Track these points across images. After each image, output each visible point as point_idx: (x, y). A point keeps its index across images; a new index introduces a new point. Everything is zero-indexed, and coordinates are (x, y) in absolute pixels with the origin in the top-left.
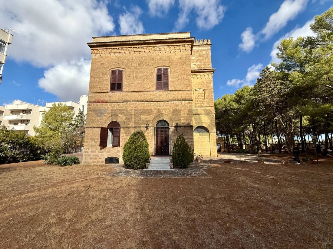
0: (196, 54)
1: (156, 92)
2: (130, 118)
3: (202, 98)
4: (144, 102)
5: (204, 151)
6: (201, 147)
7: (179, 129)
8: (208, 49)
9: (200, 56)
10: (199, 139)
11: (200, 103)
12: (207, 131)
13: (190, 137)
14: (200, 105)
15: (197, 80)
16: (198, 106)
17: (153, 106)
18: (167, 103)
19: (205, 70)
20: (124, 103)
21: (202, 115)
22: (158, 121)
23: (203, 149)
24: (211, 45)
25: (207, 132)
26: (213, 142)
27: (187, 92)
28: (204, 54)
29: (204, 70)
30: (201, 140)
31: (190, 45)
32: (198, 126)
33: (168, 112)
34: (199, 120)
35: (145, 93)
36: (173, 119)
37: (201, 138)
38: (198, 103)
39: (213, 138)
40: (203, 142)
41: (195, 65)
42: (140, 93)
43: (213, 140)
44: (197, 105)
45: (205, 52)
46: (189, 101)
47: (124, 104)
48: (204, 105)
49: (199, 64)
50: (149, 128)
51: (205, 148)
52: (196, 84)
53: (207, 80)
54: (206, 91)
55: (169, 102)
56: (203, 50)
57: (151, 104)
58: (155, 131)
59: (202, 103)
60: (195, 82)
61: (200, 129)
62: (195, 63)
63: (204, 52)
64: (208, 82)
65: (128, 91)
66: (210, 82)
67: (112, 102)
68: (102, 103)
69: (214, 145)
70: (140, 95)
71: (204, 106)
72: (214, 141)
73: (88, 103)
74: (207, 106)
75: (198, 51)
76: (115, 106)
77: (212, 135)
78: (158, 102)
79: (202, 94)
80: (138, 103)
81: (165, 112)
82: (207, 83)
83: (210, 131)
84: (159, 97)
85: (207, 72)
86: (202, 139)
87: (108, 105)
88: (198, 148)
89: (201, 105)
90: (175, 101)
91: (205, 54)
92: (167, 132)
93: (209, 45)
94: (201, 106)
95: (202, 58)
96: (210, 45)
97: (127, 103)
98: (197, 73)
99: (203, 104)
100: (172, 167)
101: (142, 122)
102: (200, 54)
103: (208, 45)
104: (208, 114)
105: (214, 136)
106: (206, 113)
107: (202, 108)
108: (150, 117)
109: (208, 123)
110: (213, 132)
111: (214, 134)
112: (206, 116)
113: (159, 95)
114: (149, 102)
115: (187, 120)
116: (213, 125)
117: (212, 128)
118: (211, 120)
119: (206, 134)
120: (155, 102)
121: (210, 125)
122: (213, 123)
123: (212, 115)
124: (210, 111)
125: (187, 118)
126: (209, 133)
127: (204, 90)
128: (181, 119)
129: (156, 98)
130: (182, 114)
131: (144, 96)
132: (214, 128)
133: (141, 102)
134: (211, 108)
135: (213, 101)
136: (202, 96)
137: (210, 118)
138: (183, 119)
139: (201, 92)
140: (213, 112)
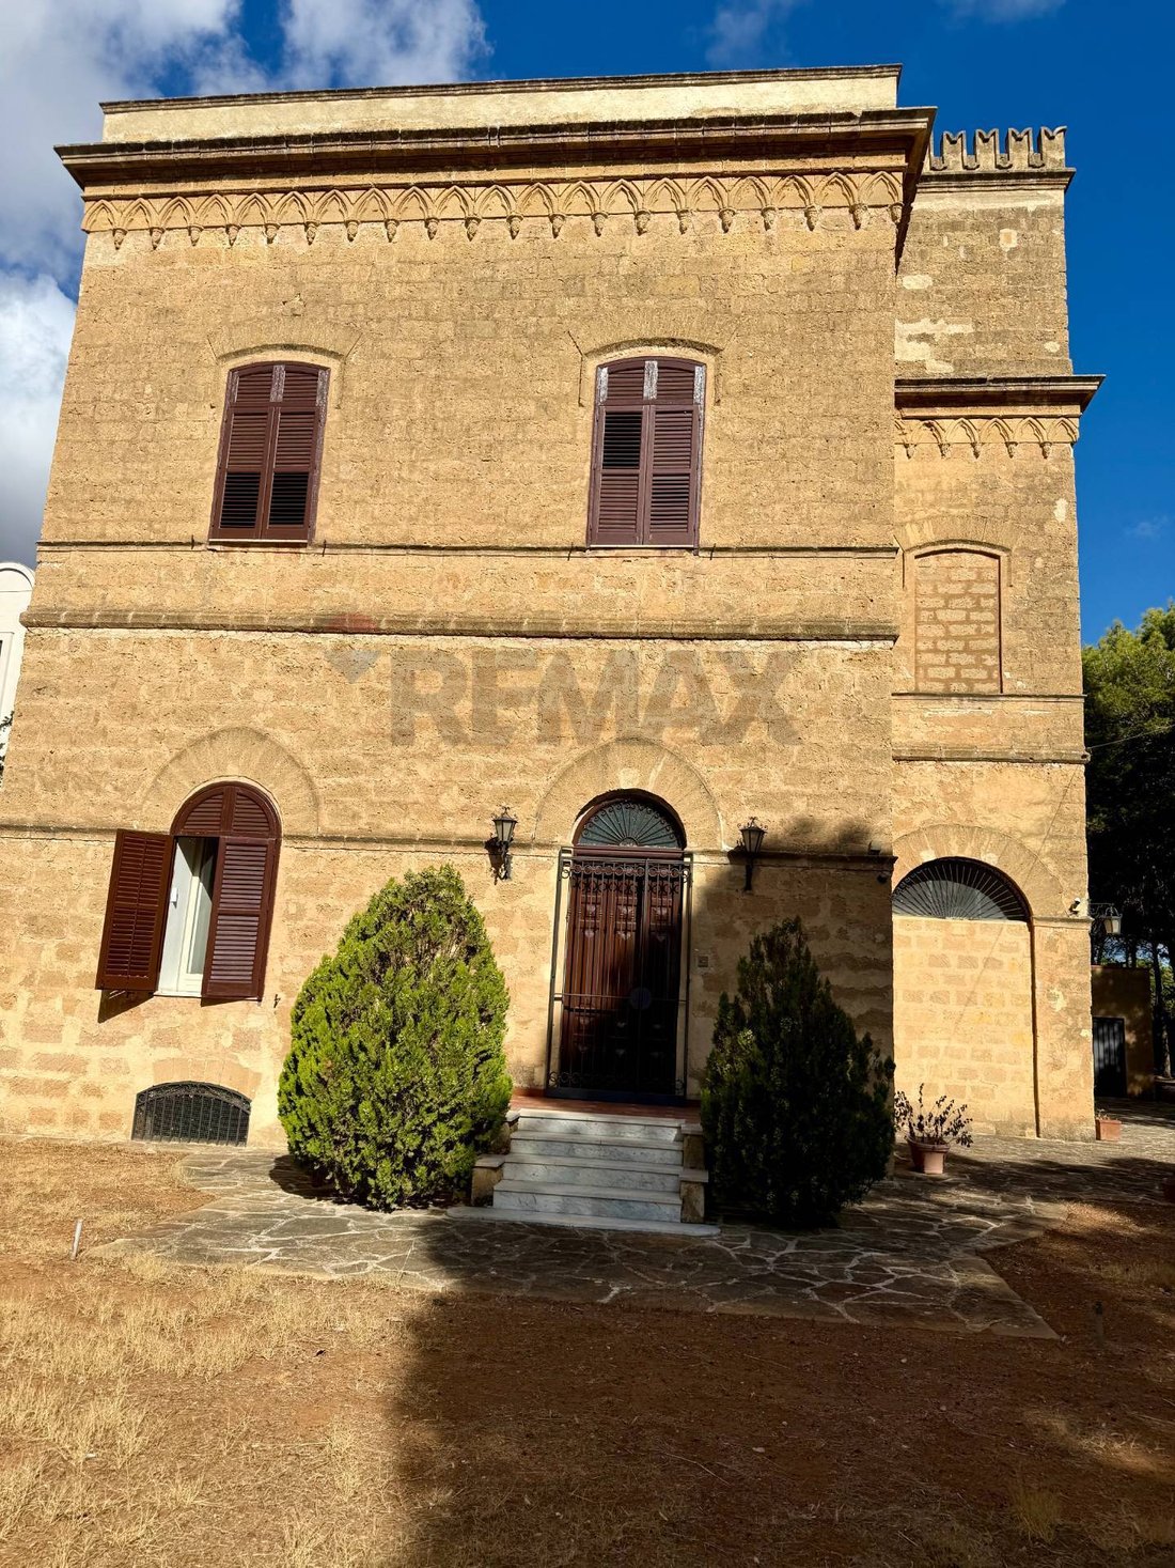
0: (936, 254)
1: (589, 560)
2: (366, 762)
3: (974, 616)
5: (976, 1082)
6: (955, 1045)
7: (765, 872)
8: (1039, 213)
9: (973, 264)
10: (938, 971)
11: (958, 667)
12: (1013, 904)
13: (859, 953)
14: (958, 677)
15: (941, 465)
16: (939, 688)
19: (1012, 388)
20: (320, 638)
21: (976, 766)
22: (594, 802)
23: (975, 1064)
24: (1071, 175)
25: (1012, 916)
26: (1060, 1004)
27: (849, 564)
28: (1006, 246)
29: (1002, 388)
30: (949, 979)
31: (890, 170)
32: (929, 856)
34: (942, 808)
35: (499, 563)
36: (716, 790)
37: (954, 962)
38: (942, 659)
39: (1062, 973)
40: (969, 1000)
41: (924, 338)
42: (456, 563)
43: (1064, 984)
44: (927, 678)
45: (1014, 233)
46: (866, 644)
47: (318, 646)
48: (990, 679)
49: (958, 337)
50: (518, 859)
51: (986, 1055)
52: (930, 497)
53: (1030, 467)
54: (1016, 563)
55: (692, 646)
56: (1001, 220)
58: (566, 883)
59: (970, 659)
60: (923, 484)
61: (954, 887)
62: (924, 326)
63: (1009, 239)
64: (1031, 488)
65: (355, 536)
66: (1055, 488)
67: (225, 627)
68: (144, 633)
69: (1071, 1035)
70: (454, 578)
71: (993, 687)
72: (1073, 1002)
73: (27, 624)
74: (1021, 686)
75: (954, 226)
76: (248, 663)
77: (1051, 945)
78: (603, 644)
79: (975, 589)
80: (437, 642)
82: (1021, 496)
83: (1036, 911)
84: (612, 601)
85: (1029, 398)
86: (968, 973)
87: (190, 647)
88: (923, 1052)
89: (968, 681)
90: (742, 637)
91: (1013, 252)
92: (667, 900)
93: (1051, 175)
94: (963, 688)
95: (989, 281)
96: (1061, 175)
97: (348, 639)
98: (939, 411)
99: (983, 674)
100: (694, 1213)
101: (463, 801)
102: (970, 250)
103: (1040, 175)
104: (1027, 761)
105: (1071, 958)
106: (1012, 754)
107: (978, 705)
108: (530, 764)
109: (1019, 835)
110: (1063, 920)
111: (1069, 938)
112: (1014, 775)
113: (615, 581)
114: (527, 637)
115: (841, 800)
116: (1064, 859)
117: (1055, 879)
118: (1046, 810)
119: (1005, 929)
120: (578, 638)
121: (1044, 860)
122: (1070, 838)
123: (1056, 765)
124: (1042, 737)
125: (843, 783)
126: (1031, 929)
127: (997, 557)
128: (784, 788)
129: (584, 610)
130: (796, 753)
131: (487, 584)
132: (1079, 882)
133: (462, 635)
134: (1051, 705)
135: (1069, 650)
136: (978, 603)
137: (1040, 793)
138: (809, 791)
139: (971, 569)
140: (1069, 744)
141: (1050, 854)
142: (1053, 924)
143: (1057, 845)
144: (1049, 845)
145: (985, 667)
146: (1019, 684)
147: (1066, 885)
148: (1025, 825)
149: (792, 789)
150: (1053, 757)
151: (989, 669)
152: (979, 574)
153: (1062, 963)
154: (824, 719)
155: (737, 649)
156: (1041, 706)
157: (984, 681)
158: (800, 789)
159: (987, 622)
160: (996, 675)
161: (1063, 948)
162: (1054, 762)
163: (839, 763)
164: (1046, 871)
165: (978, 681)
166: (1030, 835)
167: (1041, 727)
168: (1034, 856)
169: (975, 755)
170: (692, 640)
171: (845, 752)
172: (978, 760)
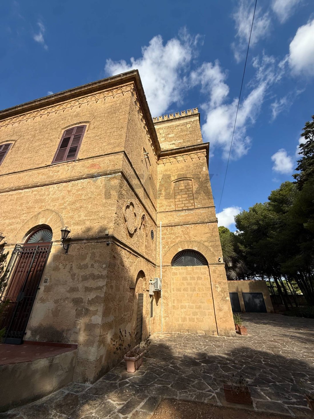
0: (175, 131)
1: (55, 168)
3: (187, 193)
4: (20, 191)
5: (198, 316)
6: (191, 304)
8: (194, 121)
9: (182, 131)
10: (185, 282)
11: (185, 204)
12: (204, 262)
14: (185, 206)
15: (178, 165)
16: (181, 209)
17: (35, 195)
18: (64, 187)
19: (190, 148)
21: (190, 226)
22: (32, 229)
23: (197, 310)
24: (199, 114)
25: (204, 264)
26: (219, 290)
27: (112, 157)
28: (188, 127)
29: (188, 148)
30: (188, 284)
31: (131, 84)
32: (180, 250)
33: (61, 205)
34: (183, 237)
35: (30, 173)
37: (189, 279)
38: (181, 202)
39: (218, 280)
40: (194, 290)
41: (173, 144)
42: (22, 175)
43: (220, 283)
44: (178, 207)
45: (189, 125)
48: (192, 205)
49: (180, 143)
51: (200, 307)
52: (176, 171)
53: (197, 162)
54: (195, 180)
55: (69, 183)
56: (187, 123)
57: (33, 191)
58: (15, 256)
59: (187, 202)
60: (174, 169)
61: (189, 258)
62: (174, 142)
63: (189, 126)
64: (197, 166)
65: (4, 172)
66: (202, 165)
69: (224, 299)
70: (20, 178)
71: (193, 207)
72: (223, 288)
75: (178, 126)
77: (214, 272)
78: (48, 187)
79: (187, 187)
80: (11, 193)
81: (54, 206)
82: (195, 168)
83: (209, 262)
84: (53, 176)
85: (194, 149)
86: (193, 282)
88: (182, 307)
89: (187, 207)
90: (82, 179)
91: (189, 128)
93: (195, 114)
94: (186, 208)
95: (186, 133)
96: (197, 114)
98: (177, 155)
99: (191, 205)
102: (181, 129)
103: (193, 115)
104: (202, 223)
105: (220, 275)
106: (199, 222)
107: (190, 211)
108: (19, 221)
109: (203, 242)
110: (216, 264)
111: (219, 269)
112: (199, 226)
113: (55, 171)
114: (31, 188)
115: (100, 219)
116: (215, 247)
117: (213, 253)
118: (209, 235)
119: (202, 268)
120: (42, 186)
121: (210, 248)
122: (216, 241)
123: (210, 223)
124: (206, 217)
125: (101, 214)
126: (209, 267)
127: (191, 180)
128: (84, 218)
129: (46, 179)
130: (90, 207)
131: (27, 177)
132: (220, 253)
133: (16, 190)
134: (207, 209)
135: (210, 197)
136: (188, 190)
137: (207, 230)
138: (91, 218)
139: (186, 183)
140: (212, 218)
141: (211, 246)
142: (214, 265)
143: (213, 244)
144: (210, 244)
145: (191, 203)
146: (199, 206)
147: (216, 254)
148: (204, 239)
149: (86, 218)
150: (209, 221)
151: (192, 204)
152: (188, 184)
153: (218, 277)
154: (99, 196)
155: (80, 182)
156: (204, 210)
157: (191, 206)
158: (88, 218)
159: (190, 194)
160: (193, 204)
161: (217, 272)
162: (209, 222)
163: (101, 208)
164: (210, 251)
165: (189, 206)
166: (205, 241)
167: (205, 215)
168: (207, 247)
169: (190, 223)
170: (69, 182)
171: (104, 205)
172: (191, 224)
